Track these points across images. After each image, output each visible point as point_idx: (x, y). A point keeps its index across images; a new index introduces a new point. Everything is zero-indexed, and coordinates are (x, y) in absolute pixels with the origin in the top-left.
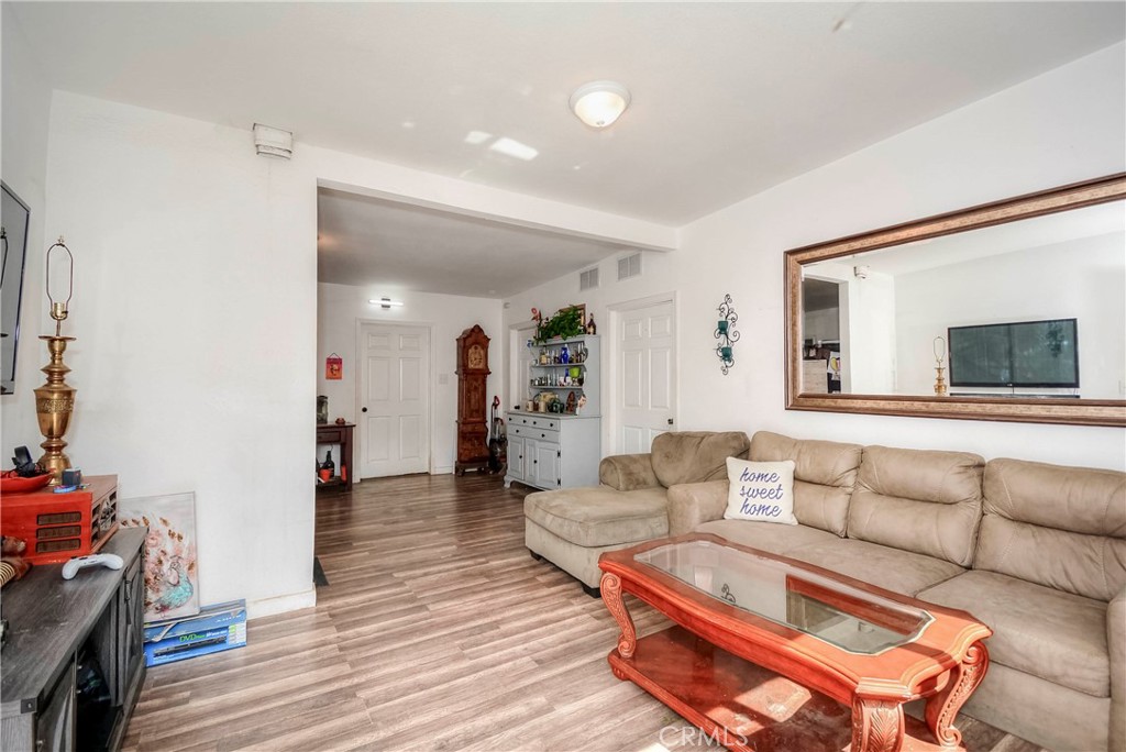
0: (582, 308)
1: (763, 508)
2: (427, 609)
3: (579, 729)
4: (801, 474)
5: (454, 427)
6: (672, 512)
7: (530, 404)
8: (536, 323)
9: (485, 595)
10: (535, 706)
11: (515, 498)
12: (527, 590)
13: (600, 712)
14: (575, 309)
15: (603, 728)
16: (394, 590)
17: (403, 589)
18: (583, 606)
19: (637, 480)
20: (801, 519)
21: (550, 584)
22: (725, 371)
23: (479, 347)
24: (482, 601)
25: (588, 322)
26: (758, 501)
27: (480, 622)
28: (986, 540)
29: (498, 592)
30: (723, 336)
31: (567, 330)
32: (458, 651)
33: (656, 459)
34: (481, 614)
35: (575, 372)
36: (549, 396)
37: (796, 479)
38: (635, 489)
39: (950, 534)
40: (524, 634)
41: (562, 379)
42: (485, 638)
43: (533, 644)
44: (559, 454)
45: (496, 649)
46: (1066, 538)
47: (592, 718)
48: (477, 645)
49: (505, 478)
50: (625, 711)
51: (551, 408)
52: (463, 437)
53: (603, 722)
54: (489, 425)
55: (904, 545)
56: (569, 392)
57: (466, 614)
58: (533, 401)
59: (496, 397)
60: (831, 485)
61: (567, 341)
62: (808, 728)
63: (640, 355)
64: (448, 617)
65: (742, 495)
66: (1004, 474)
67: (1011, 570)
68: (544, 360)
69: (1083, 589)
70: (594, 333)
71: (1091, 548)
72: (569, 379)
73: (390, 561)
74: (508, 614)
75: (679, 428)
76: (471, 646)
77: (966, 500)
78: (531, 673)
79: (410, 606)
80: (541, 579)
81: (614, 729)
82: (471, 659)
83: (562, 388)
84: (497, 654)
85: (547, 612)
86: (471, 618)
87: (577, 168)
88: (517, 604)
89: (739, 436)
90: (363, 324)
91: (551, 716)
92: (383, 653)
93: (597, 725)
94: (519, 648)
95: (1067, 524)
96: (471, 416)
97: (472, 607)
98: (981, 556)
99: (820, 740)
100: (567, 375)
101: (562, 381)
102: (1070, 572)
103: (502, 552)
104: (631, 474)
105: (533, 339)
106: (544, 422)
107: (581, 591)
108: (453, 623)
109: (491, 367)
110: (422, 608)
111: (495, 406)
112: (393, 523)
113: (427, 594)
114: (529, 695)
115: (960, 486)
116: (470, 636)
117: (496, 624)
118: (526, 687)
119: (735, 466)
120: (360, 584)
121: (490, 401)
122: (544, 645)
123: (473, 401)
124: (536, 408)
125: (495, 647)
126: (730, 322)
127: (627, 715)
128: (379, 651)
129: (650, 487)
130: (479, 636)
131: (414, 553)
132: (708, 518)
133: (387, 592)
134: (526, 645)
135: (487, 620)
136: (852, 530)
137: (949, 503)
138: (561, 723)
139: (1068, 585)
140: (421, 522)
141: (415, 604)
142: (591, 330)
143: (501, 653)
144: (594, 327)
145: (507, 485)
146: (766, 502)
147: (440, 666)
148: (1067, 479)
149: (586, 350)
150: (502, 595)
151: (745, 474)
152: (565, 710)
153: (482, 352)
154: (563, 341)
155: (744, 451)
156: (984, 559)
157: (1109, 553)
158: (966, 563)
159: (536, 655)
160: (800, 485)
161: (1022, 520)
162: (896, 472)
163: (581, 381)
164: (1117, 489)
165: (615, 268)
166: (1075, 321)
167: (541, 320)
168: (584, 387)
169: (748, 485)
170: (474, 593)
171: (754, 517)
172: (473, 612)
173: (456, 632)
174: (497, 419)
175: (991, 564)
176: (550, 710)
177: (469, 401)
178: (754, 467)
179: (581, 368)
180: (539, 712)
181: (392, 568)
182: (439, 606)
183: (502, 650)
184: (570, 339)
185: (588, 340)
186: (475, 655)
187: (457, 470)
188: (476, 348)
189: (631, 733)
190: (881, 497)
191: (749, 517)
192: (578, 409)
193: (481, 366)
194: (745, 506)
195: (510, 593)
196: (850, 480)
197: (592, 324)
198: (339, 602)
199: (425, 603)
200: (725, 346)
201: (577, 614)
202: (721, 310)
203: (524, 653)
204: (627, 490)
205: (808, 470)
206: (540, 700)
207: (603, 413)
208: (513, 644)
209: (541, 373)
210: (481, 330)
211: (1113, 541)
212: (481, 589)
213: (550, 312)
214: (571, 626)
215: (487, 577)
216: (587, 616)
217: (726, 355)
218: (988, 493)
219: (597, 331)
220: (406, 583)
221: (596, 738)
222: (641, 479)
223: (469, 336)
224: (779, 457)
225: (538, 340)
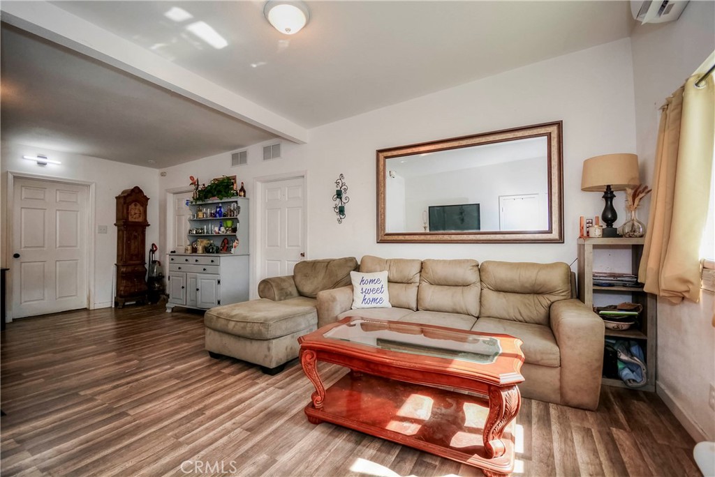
0: (234, 178)
1: (374, 300)
2: (128, 415)
3: (302, 468)
4: (391, 278)
5: (113, 269)
6: (320, 308)
7: (189, 248)
8: (193, 187)
9: (181, 392)
10: (260, 463)
11: (176, 319)
12: (217, 381)
13: (311, 451)
14: (228, 178)
15: (319, 460)
16: (85, 406)
17: (95, 403)
18: (266, 383)
19: (286, 293)
20: (394, 304)
21: (233, 374)
22: (340, 221)
23: (139, 205)
24: (180, 397)
25: (239, 188)
26: (371, 296)
27: (185, 413)
28: (484, 302)
29: (192, 387)
30: (338, 200)
31: (223, 193)
32: (173, 441)
33: (298, 279)
34: (183, 408)
35: (229, 223)
36: (205, 242)
37: (389, 281)
38: (285, 299)
39: (469, 300)
40: (229, 413)
41: (217, 229)
42: (195, 424)
43: (238, 418)
44: (219, 282)
45: (208, 430)
46: (518, 297)
47: (307, 457)
48: (189, 432)
49: (167, 305)
50: (328, 445)
51: (207, 250)
52: (121, 276)
53: (317, 457)
54: (147, 266)
55: (447, 309)
56: (223, 238)
57: (168, 410)
58: (191, 245)
59: (153, 245)
60: (408, 282)
61: (223, 201)
62: (442, 418)
63: (279, 212)
64: (152, 417)
65: (362, 293)
66: (490, 268)
67: (497, 315)
68: (201, 215)
69: (528, 319)
70: (245, 196)
71: (529, 300)
72: (223, 229)
73: (74, 382)
74: (207, 402)
75: (309, 258)
76: (184, 434)
77: (474, 283)
78: (246, 440)
79: (110, 415)
80: (226, 371)
81: (327, 459)
82: (188, 444)
83: (218, 236)
84: (211, 434)
85: (240, 393)
86: (176, 412)
87: (254, 66)
88: (212, 393)
89: (352, 259)
90: (14, 177)
91: (276, 466)
92: (94, 462)
93: (314, 461)
94: (228, 425)
95: (517, 289)
96: (131, 259)
97: (173, 403)
98: (483, 311)
99: (451, 423)
100: (221, 226)
101: (217, 230)
102: (522, 311)
103: (183, 358)
104: (282, 289)
105: (192, 200)
106: (205, 260)
107: (260, 373)
108: (160, 420)
109: (149, 220)
110: (124, 414)
111: (153, 251)
112: (63, 351)
113: (123, 403)
114: (251, 457)
115: (472, 276)
116: (180, 426)
117: (201, 412)
118: (247, 452)
119: (356, 277)
120: (42, 409)
121: (148, 247)
122: (248, 416)
123: (133, 247)
124: (194, 250)
125: (207, 429)
126: (343, 191)
127: (330, 447)
128: (89, 461)
129: (295, 297)
130: (188, 425)
131: (95, 373)
132: (344, 310)
133: (77, 409)
134: (233, 421)
135: (190, 411)
136: (421, 305)
137: (466, 285)
138: (287, 468)
139: (521, 318)
140: (94, 347)
141: (114, 413)
142: (242, 194)
143: (215, 432)
144: (244, 192)
145: (169, 311)
146: (376, 296)
147: (160, 458)
148: (518, 268)
149: (239, 208)
150: (196, 389)
151: (362, 281)
152: (285, 459)
153: (141, 208)
154: (219, 201)
155: (357, 268)
156: (486, 312)
157: (536, 301)
158: (476, 316)
159: (245, 426)
160: (391, 284)
161: (499, 290)
162: (441, 272)
163: (235, 230)
164: (539, 271)
165: (261, 152)
166: (479, 204)
167: (198, 185)
168: (238, 234)
169: (365, 287)
170: (170, 393)
171: (370, 305)
172: (175, 407)
173: (166, 426)
174: (154, 262)
175: (488, 314)
176: (274, 461)
177: (129, 247)
178: (368, 276)
179: (236, 220)
180: (266, 467)
181: (77, 388)
182: (140, 410)
183: (214, 429)
184: (225, 200)
185: (241, 201)
186: (191, 439)
187: (116, 304)
188: (135, 205)
189: (339, 458)
190: (433, 287)
191: (367, 306)
192: (233, 250)
193: (140, 220)
194: (364, 300)
195: (203, 386)
196: (417, 279)
197: (242, 189)
198: (23, 428)
199: (124, 410)
200: (340, 205)
201: (264, 390)
202: (337, 183)
203: (235, 426)
204: (280, 300)
205: (395, 276)
206: (262, 457)
207: (251, 252)
208: (222, 423)
209: (198, 225)
210: (141, 191)
211: (537, 296)
212: (175, 388)
213: (206, 180)
214: (263, 398)
215: (177, 378)
216: (272, 388)
217: (341, 211)
218: (484, 278)
219: (246, 196)
220: (97, 397)
221: (317, 470)
222: (289, 293)
223: (129, 195)
224: (379, 269)
225: (197, 200)
